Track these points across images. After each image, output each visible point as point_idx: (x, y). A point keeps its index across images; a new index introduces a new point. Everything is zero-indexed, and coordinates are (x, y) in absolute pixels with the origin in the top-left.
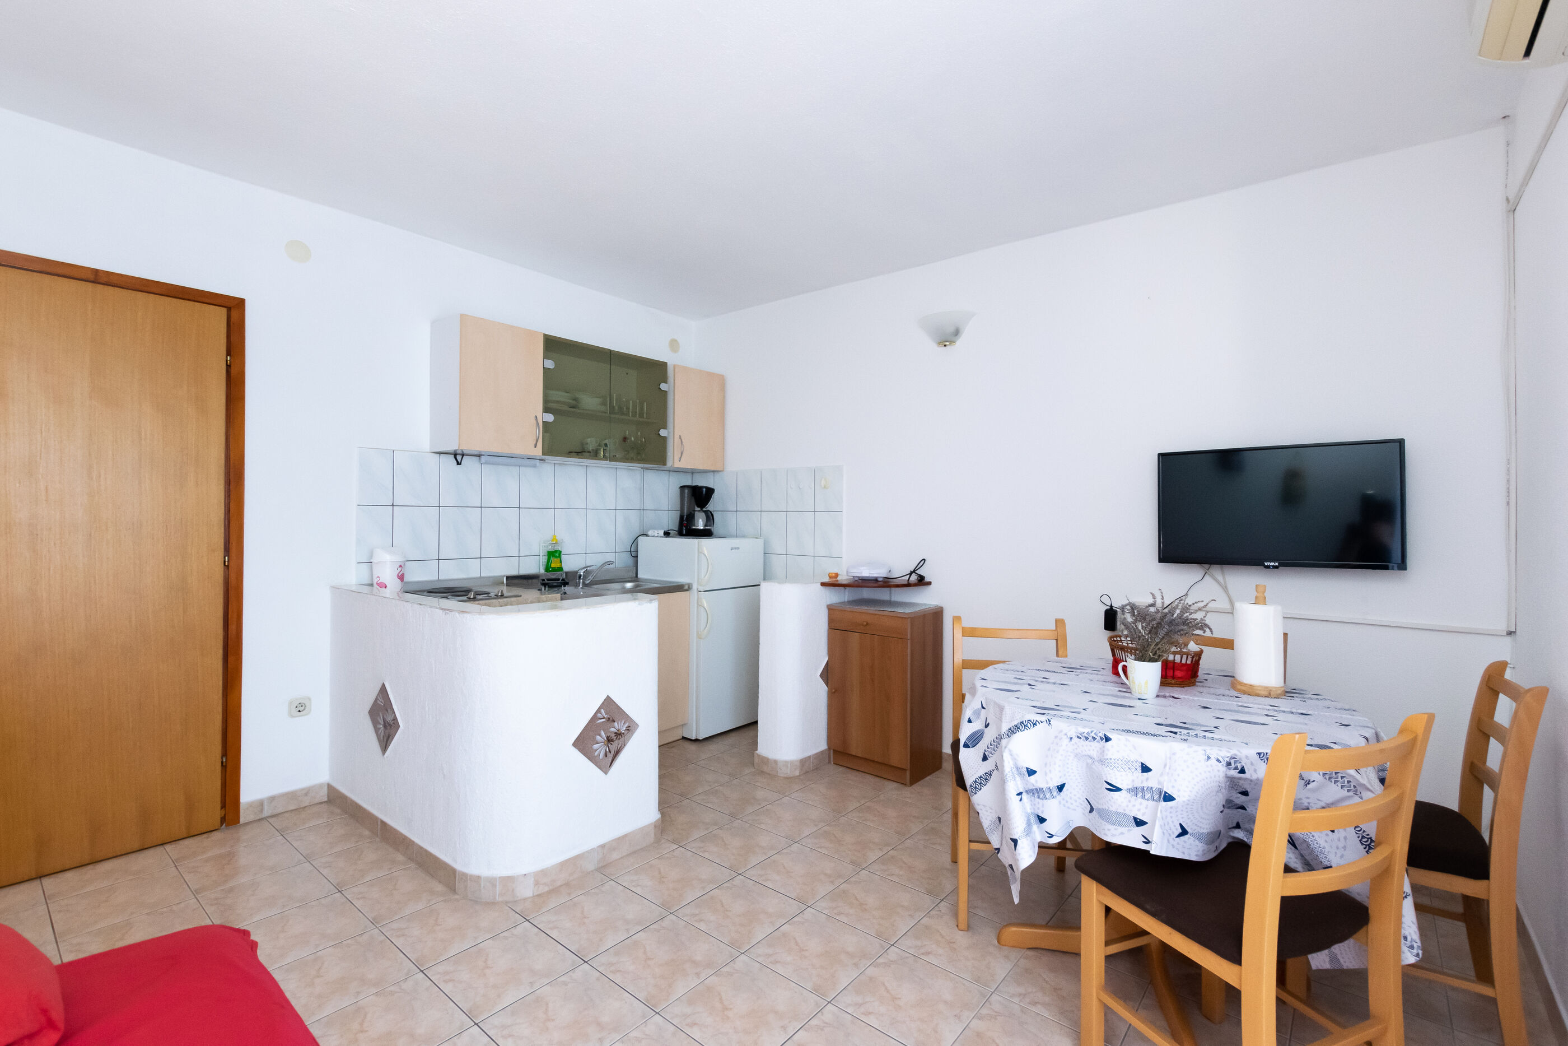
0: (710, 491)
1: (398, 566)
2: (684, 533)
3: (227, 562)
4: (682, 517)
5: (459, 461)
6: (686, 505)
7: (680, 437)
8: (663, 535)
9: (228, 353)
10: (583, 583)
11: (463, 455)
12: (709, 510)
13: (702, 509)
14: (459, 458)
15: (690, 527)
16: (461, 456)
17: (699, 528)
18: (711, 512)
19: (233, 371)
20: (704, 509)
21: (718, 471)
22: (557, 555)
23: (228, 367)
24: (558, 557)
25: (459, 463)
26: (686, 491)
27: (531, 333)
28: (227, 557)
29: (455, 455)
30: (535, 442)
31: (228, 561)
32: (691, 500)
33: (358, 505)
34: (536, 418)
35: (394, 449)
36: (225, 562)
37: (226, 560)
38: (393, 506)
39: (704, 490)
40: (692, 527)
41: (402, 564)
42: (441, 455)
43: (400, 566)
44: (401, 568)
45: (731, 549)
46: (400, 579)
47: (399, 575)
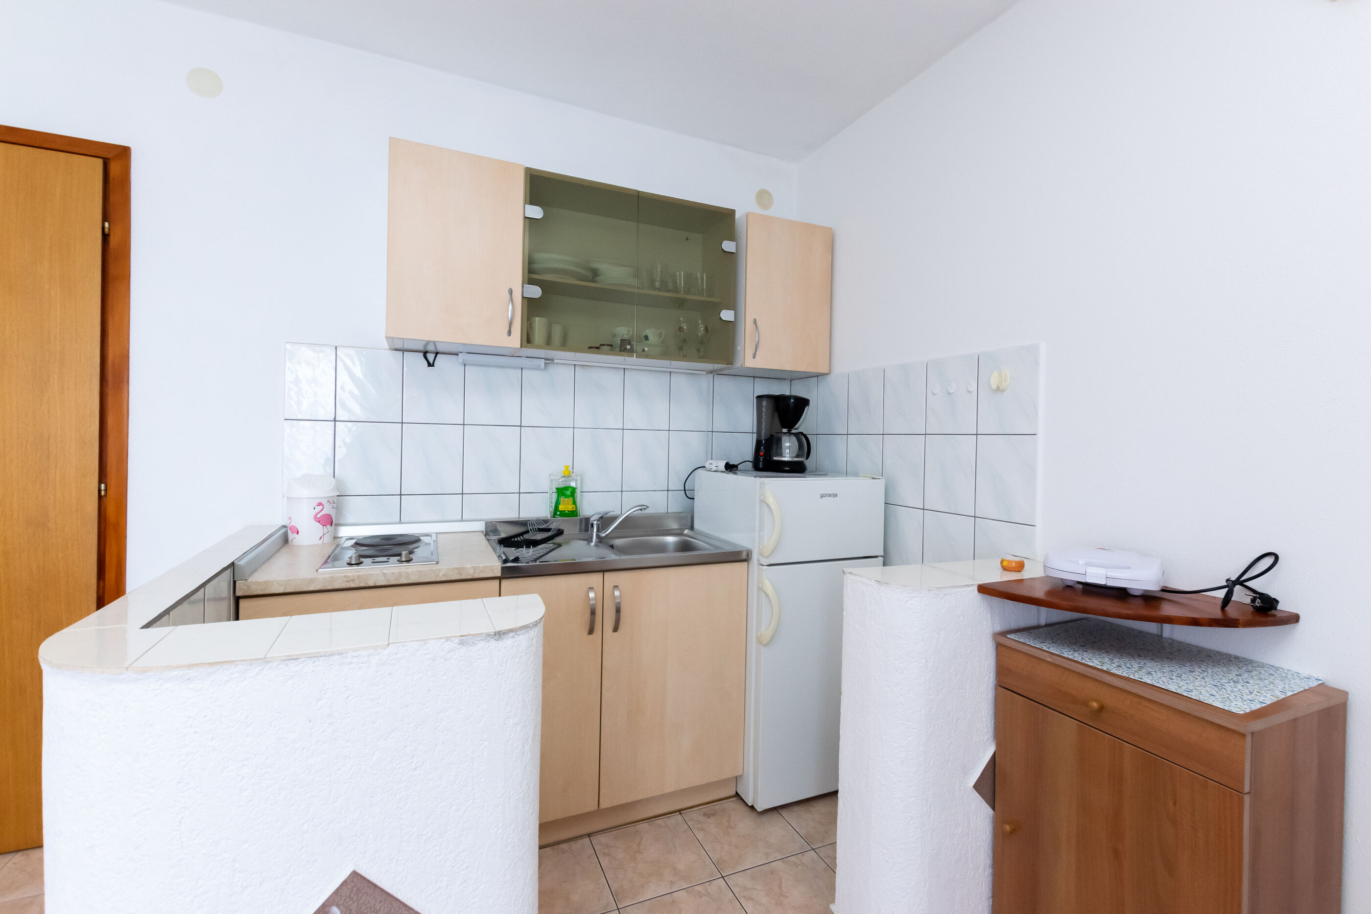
0: (802, 403)
1: (315, 504)
2: (761, 466)
3: (103, 492)
4: (759, 443)
5: (431, 362)
6: (764, 424)
7: (755, 322)
8: (724, 469)
9: (105, 217)
10: (598, 536)
11: (437, 353)
12: (802, 433)
13: (789, 431)
14: (431, 357)
15: (770, 458)
16: (434, 355)
17: (783, 459)
18: (805, 436)
19: (113, 241)
20: (793, 431)
21: (818, 376)
22: (568, 493)
23: (105, 237)
24: (570, 496)
25: (430, 365)
26: (764, 403)
27: (505, 166)
28: (103, 485)
29: (425, 354)
30: (507, 329)
31: (106, 490)
32: (773, 416)
33: (286, 419)
34: (511, 292)
35: (336, 345)
36: (100, 490)
37: (103, 488)
38: (335, 420)
39: (792, 400)
40: (775, 458)
41: (324, 502)
42: (403, 353)
43: (320, 504)
44: (321, 507)
45: (822, 496)
46: (319, 522)
47: (318, 516)
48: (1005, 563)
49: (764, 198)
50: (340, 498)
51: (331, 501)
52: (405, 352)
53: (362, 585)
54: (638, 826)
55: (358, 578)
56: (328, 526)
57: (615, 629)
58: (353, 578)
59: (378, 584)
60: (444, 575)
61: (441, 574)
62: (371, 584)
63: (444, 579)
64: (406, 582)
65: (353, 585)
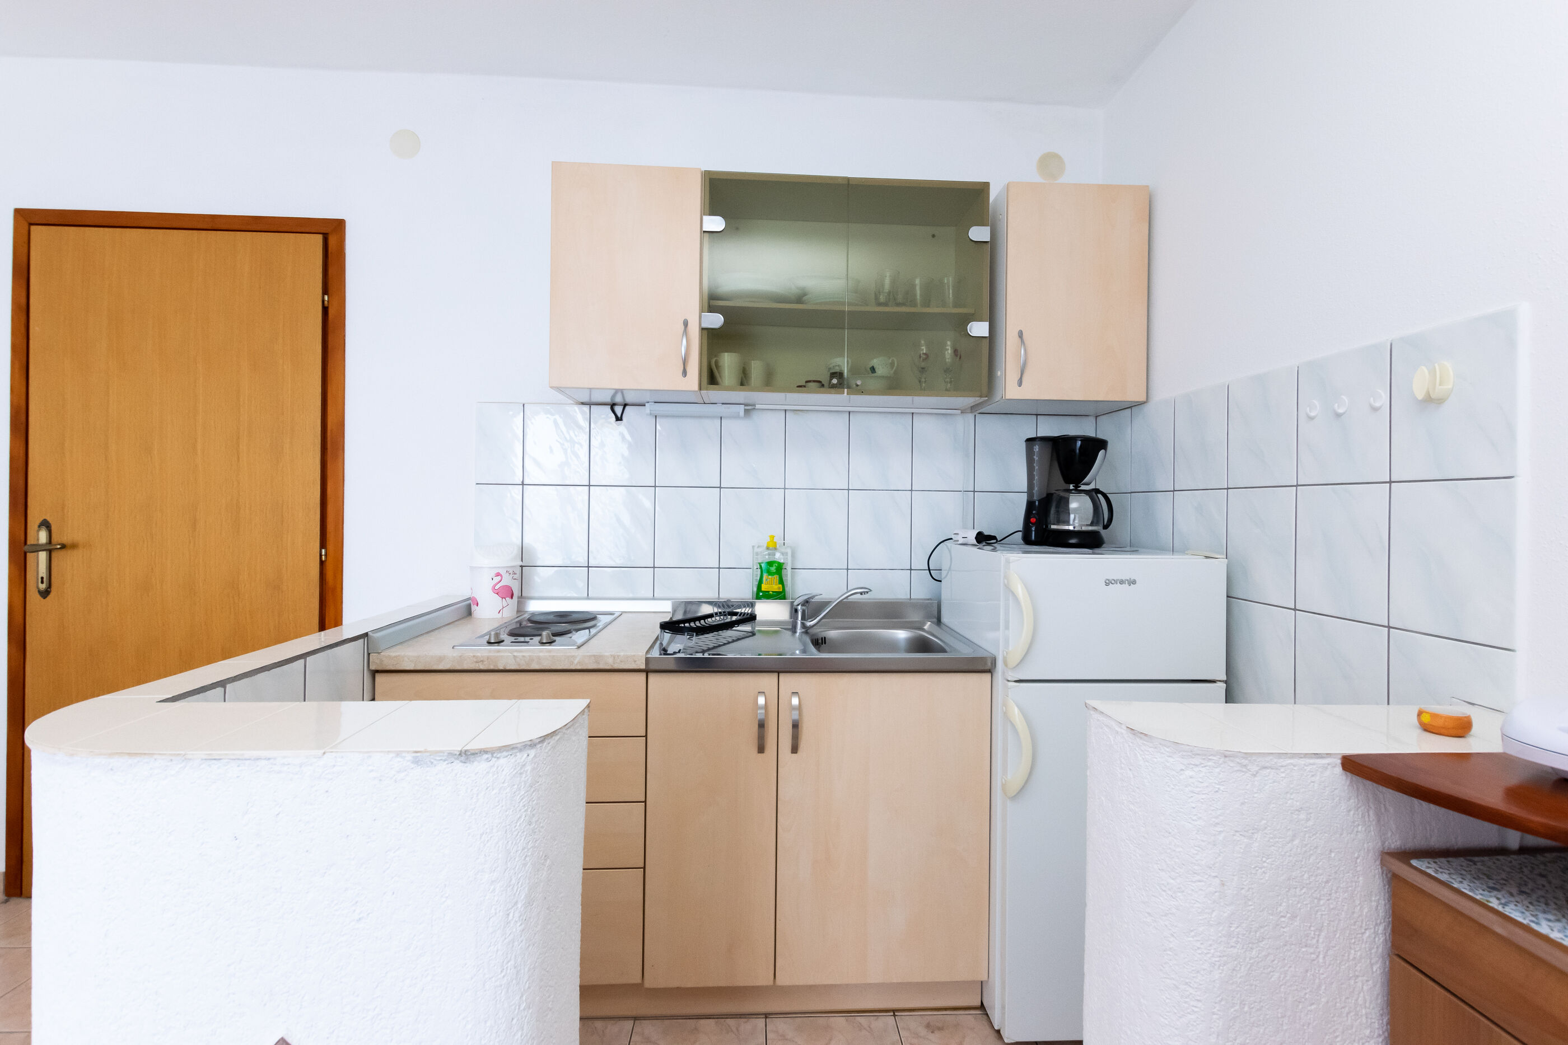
0: (1094, 446)
2: (1033, 539)
3: (323, 557)
4: (1030, 505)
5: (619, 415)
6: (1036, 478)
7: (1021, 334)
8: (975, 542)
9: (325, 291)
10: (803, 626)
11: (625, 405)
12: (1097, 491)
13: (1077, 487)
14: (618, 410)
15: (1047, 526)
16: (622, 407)
17: (1066, 528)
18: (1105, 495)
19: (331, 312)
20: (1083, 487)
21: (1132, 406)
22: (773, 569)
23: (325, 310)
24: (774, 574)
25: (619, 419)
26: (1036, 448)
27: (677, 173)
28: (323, 551)
29: (613, 406)
30: (682, 368)
31: (326, 555)
32: (1051, 466)
33: (477, 484)
34: (686, 324)
35: (524, 402)
36: (321, 555)
37: (323, 554)
38: (523, 484)
39: (1079, 443)
40: (1053, 527)
41: (503, 572)
42: (590, 407)
43: (498, 574)
44: (499, 578)
45: (1108, 583)
46: (497, 594)
47: (496, 588)
48: (1426, 718)
49: (1051, 163)
50: (524, 568)
51: (511, 572)
52: (592, 406)
53: (492, 667)
54: (832, 1019)
55: (488, 659)
56: (507, 599)
57: (795, 749)
58: (482, 659)
59: (508, 668)
60: (579, 663)
61: (576, 662)
62: (501, 668)
63: (579, 667)
64: (537, 667)
65: (482, 667)
